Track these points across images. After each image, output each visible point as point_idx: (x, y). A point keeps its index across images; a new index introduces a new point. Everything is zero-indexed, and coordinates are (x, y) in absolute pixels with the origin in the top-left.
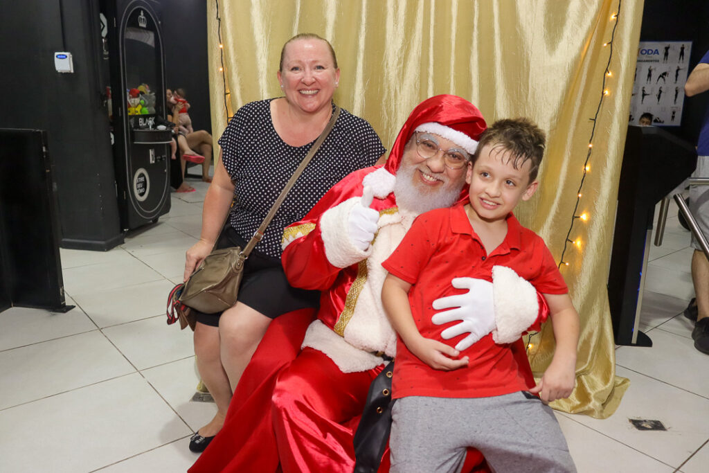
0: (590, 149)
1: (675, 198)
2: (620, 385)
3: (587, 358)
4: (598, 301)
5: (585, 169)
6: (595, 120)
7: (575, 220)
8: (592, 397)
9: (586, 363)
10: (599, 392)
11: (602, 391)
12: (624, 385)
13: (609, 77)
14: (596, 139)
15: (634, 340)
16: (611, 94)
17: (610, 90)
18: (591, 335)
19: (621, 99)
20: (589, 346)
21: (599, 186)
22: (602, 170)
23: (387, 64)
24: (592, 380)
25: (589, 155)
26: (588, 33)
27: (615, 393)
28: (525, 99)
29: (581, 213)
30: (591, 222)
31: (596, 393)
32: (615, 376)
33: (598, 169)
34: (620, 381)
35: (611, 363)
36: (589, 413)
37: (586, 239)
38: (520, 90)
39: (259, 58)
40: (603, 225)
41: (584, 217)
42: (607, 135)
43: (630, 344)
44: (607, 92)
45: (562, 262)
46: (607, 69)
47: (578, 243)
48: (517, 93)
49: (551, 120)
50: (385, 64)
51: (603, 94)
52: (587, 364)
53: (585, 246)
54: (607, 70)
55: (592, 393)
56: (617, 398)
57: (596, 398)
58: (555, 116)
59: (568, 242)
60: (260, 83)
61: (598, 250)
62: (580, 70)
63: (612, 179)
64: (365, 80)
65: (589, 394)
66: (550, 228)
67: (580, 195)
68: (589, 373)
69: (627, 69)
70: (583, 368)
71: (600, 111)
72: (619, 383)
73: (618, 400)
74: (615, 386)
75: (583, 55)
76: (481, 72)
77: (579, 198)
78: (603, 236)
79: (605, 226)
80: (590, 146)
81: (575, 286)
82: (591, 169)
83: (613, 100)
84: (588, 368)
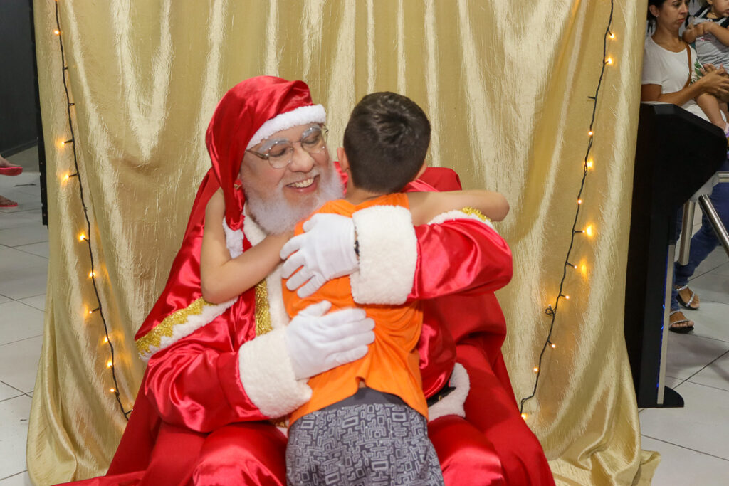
0: (592, 137)
1: (701, 201)
2: (648, 461)
3: (602, 428)
4: (613, 346)
5: (586, 165)
6: (595, 98)
7: (576, 236)
8: (613, 480)
9: (601, 434)
10: (623, 472)
11: (626, 470)
12: (652, 461)
13: (610, 40)
14: (597, 124)
15: (660, 400)
16: (614, 63)
17: (612, 57)
18: (606, 394)
19: (629, 70)
20: (605, 411)
21: (605, 187)
22: (608, 165)
23: (308, 23)
24: (612, 458)
25: (590, 146)
27: (642, 473)
28: (501, 72)
29: (584, 226)
30: (598, 237)
31: (619, 475)
32: (642, 450)
33: (603, 164)
34: (647, 457)
35: (634, 432)
37: (592, 261)
38: (493, 59)
39: (116, 12)
40: (614, 241)
41: (589, 231)
42: (612, 119)
43: (656, 405)
44: (610, 61)
45: (560, 295)
46: (608, 29)
47: (583, 268)
48: (489, 61)
49: (537, 99)
50: (305, 24)
51: (604, 63)
52: (603, 436)
53: (591, 272)
54: (608, 31)
55: (613, 475)
56: (645, 480)
57: (619, 481)
58: (541, 94)
59: (567, 267)
60: (118, 51)
61: (609, 273)
62: (572, 29)
63: (622, 179)
64: (278, 46)
65: (610, 476)
66: (543, 249)
67: (580, 201)
68: (606, 448)
69: (634, 29)
70: (598, 441)
71: (601, 85)
72: (646, 459)
73: (647, 482)
74: (642, 463)
75: (574, 12)
76: (439, 33)
77: (579, 205)
78: (615, 256)
79: (617, 242)
80: (591, 133)
81: (581, 326)
82: (596, 165)
83: (617, 71)
84: (604, 442)
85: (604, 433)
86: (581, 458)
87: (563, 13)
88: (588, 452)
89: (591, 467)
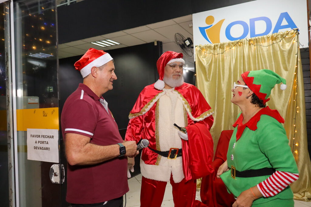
6: (295, 119)
7: (294, 145)
13: (297, 108)
14: (296, 124)
25: (295, 128)
26: (290, 99)
29: (296, 144)
30: (299, 146)
33: (299, 132)
36: (303, 200)
37: (298, 151)
44: (298, 112)
47: (296, 152)
51: (296, 112)
53: (298, 153)
54: (296, 106)
57: (306, 196)
67: (294, 139)
80: (294, 125)
82: (297, 131)
83: (300, 113)
84: (307, 190)
85: (306, 188)
86: (301, 193)
87: (287, 104)
88: (303, 192)
89: (303, 195)
